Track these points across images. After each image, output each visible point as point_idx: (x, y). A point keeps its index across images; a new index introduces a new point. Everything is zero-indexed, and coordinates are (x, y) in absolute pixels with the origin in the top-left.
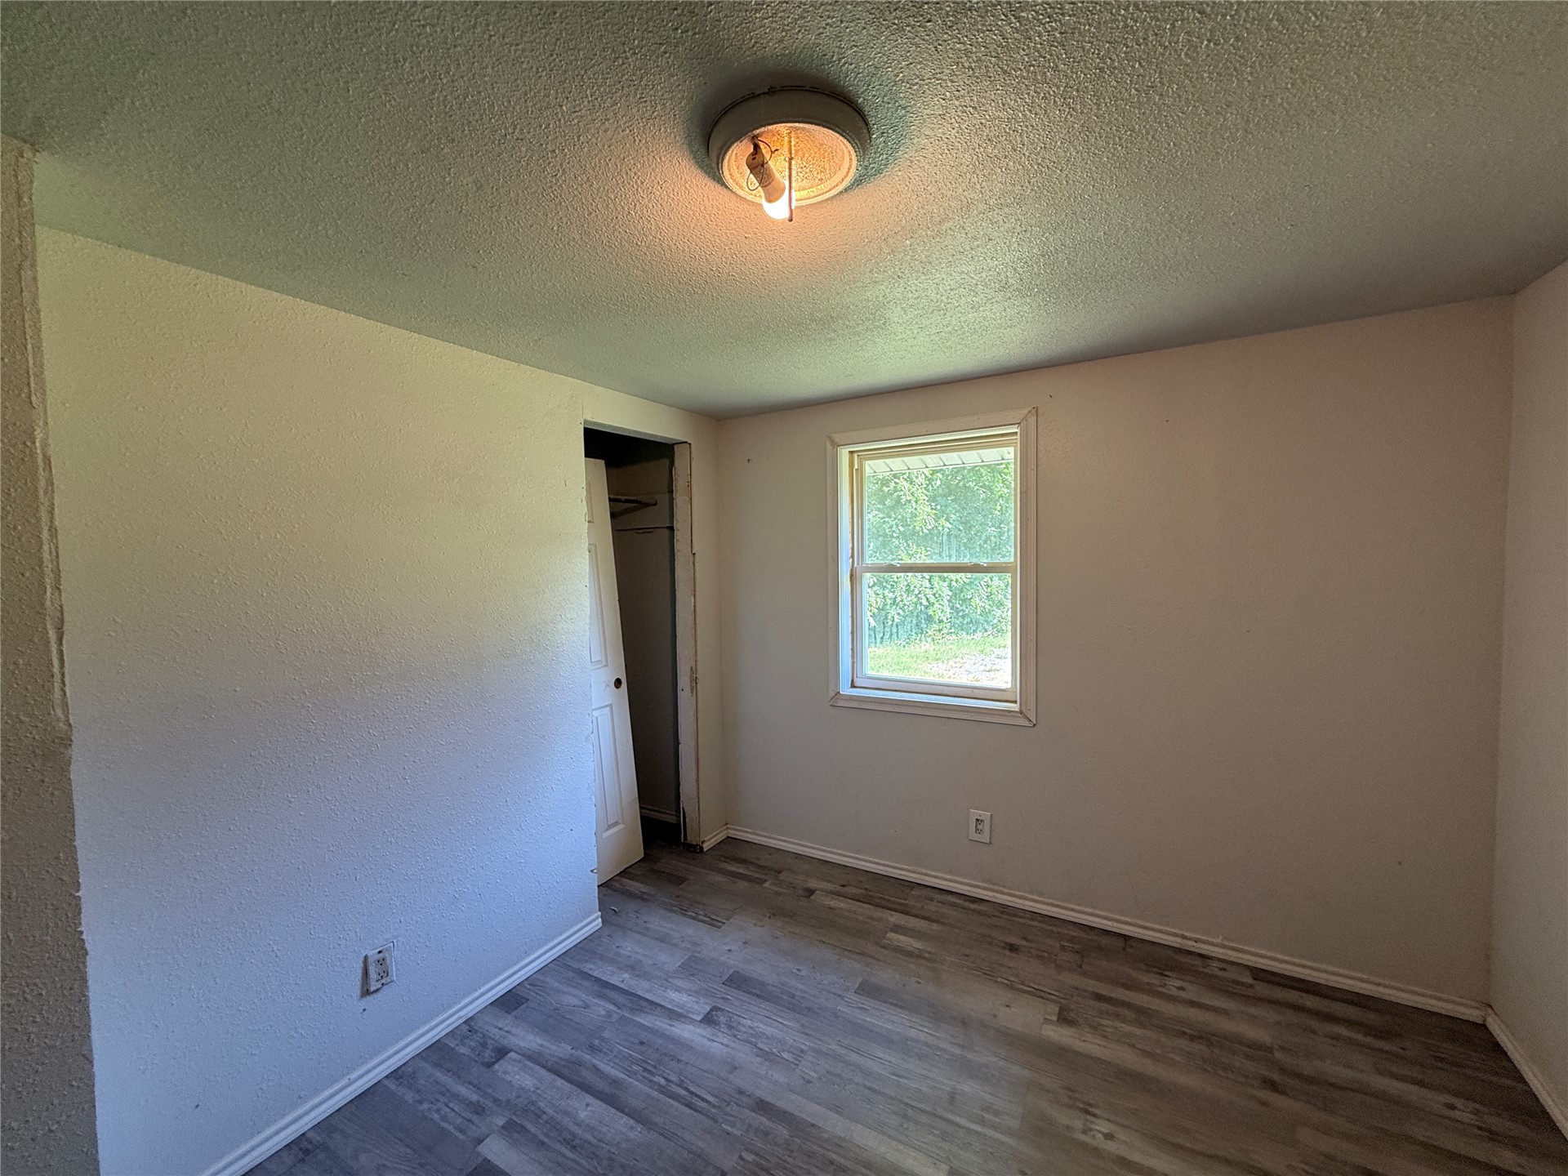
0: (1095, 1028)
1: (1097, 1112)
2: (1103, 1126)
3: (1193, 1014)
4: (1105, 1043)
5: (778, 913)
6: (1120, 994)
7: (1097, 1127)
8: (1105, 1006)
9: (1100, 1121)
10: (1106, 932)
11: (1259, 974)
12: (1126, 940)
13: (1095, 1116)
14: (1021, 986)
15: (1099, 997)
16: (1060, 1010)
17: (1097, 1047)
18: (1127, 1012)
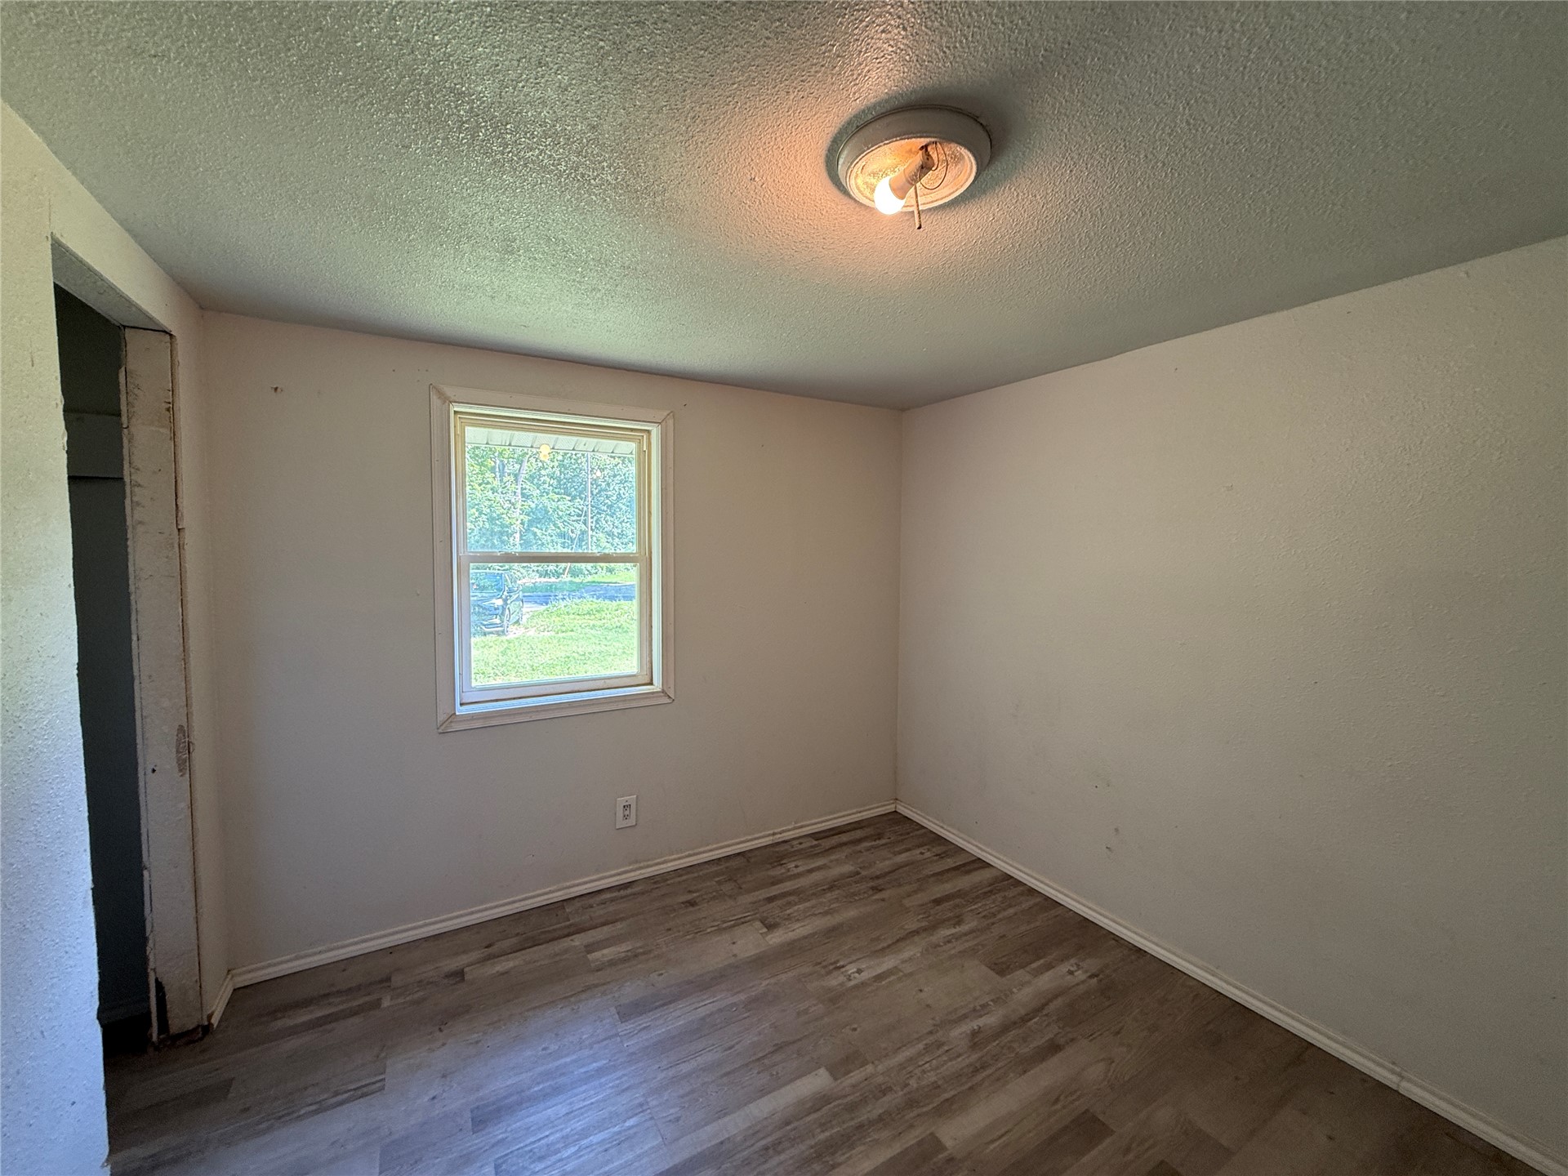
0: (789, 918)
1: (841, 963)
2: (852, 969)
3: (817, 876)
4: (803, 924)
5: (445, 1019)
6: (775, 890)
7: (851, 972)
8: (779, 902)
9: (847, 968)
10: (728, 857)
11: (815, 836)
12: (743, 856)
13: (843, 967)
14: (725, 925)
15: (770, 900)
16: (762, 922)
17: (801, 929)
18: (792, 898)
